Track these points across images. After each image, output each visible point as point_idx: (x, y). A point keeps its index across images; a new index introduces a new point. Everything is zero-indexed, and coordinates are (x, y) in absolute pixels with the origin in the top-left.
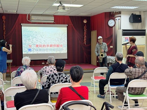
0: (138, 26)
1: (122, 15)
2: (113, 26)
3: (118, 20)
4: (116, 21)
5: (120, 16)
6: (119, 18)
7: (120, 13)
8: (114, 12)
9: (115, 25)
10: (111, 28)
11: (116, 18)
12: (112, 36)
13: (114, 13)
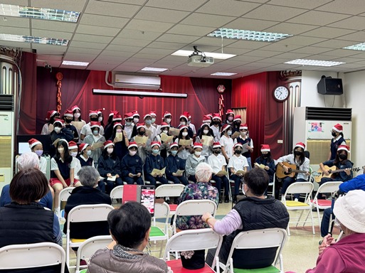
0: (334, 102)
1: (303, 78)
2: (284, 100)
3: (294, 87)
4: (291, 89)
5: (300, 81)
6: (298, 83)
7: (299, 73)
8: (288, 72)
9: (288, 98)
10: (280, 104)
11: (291, 84)
12: (281, 119)
13: (286, 73)
